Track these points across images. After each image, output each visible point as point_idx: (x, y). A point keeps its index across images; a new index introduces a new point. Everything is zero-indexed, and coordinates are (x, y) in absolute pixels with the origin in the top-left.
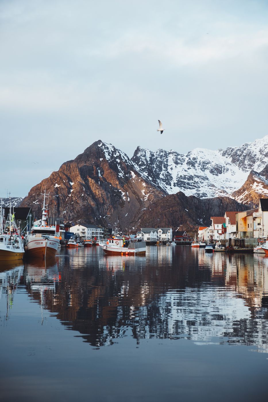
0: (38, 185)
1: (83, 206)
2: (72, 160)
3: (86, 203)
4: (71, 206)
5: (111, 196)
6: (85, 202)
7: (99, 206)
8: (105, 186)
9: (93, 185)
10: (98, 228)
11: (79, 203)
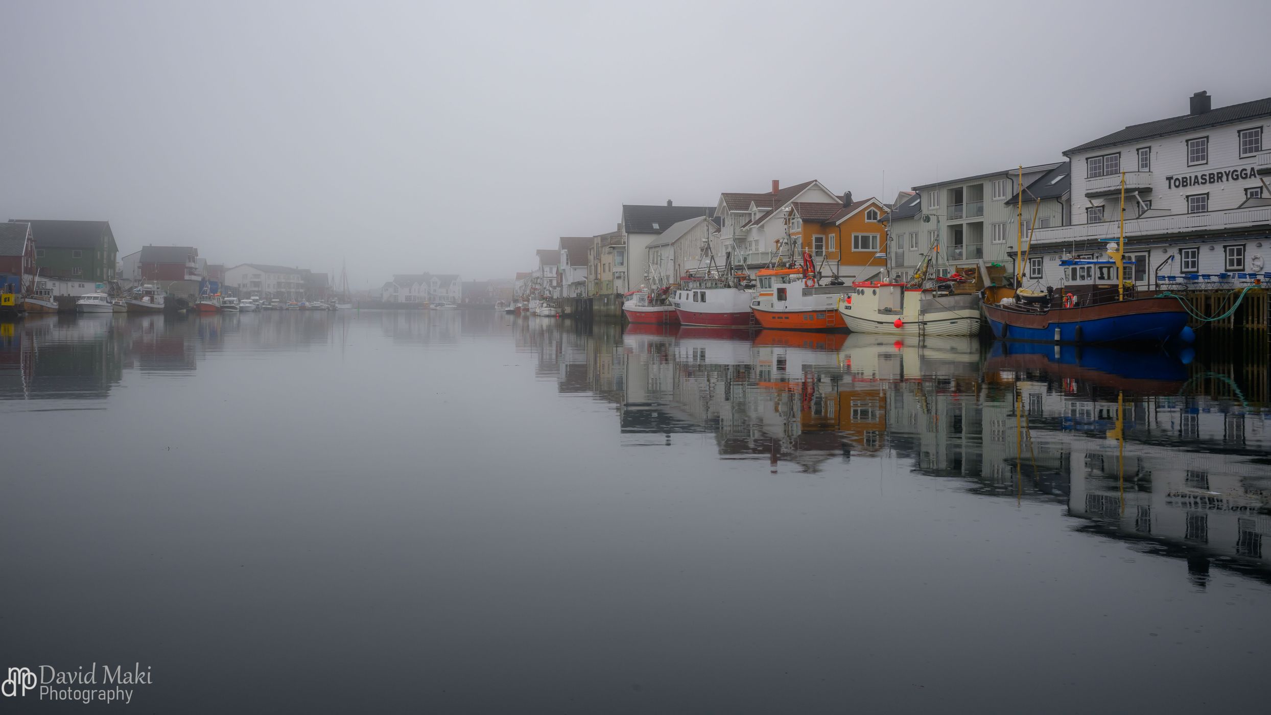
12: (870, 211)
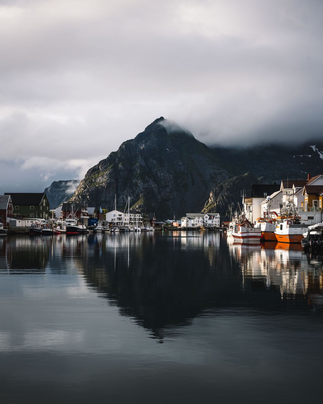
0: (95, 166)
1: (143, 189)
2: (133, 139)
3: (147, 185)
4: (130, 189)
5: (174, 178)
6: (145, 184)
7: (161, 189)
8: (167, 168)
9: (155, 166)
10: (136, 214)
11: (139, 185)
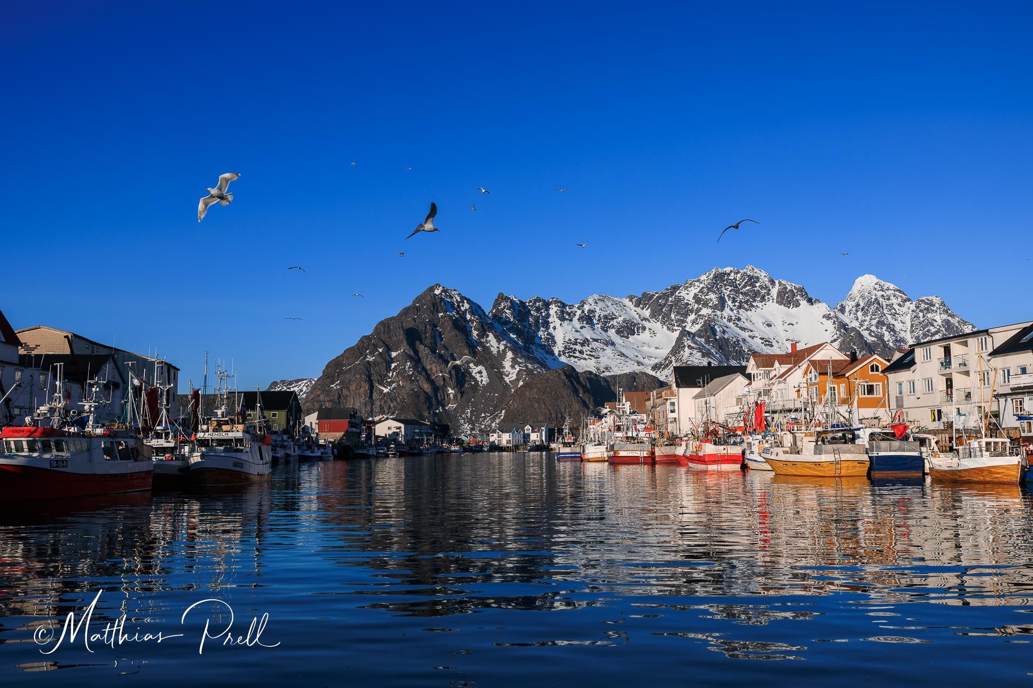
0: (338, 357)
2: (394, 317)
3: (417, 385)
6: (414, 384)
7: (437, 391)
9: (428, 357)
12: (873, 366)
